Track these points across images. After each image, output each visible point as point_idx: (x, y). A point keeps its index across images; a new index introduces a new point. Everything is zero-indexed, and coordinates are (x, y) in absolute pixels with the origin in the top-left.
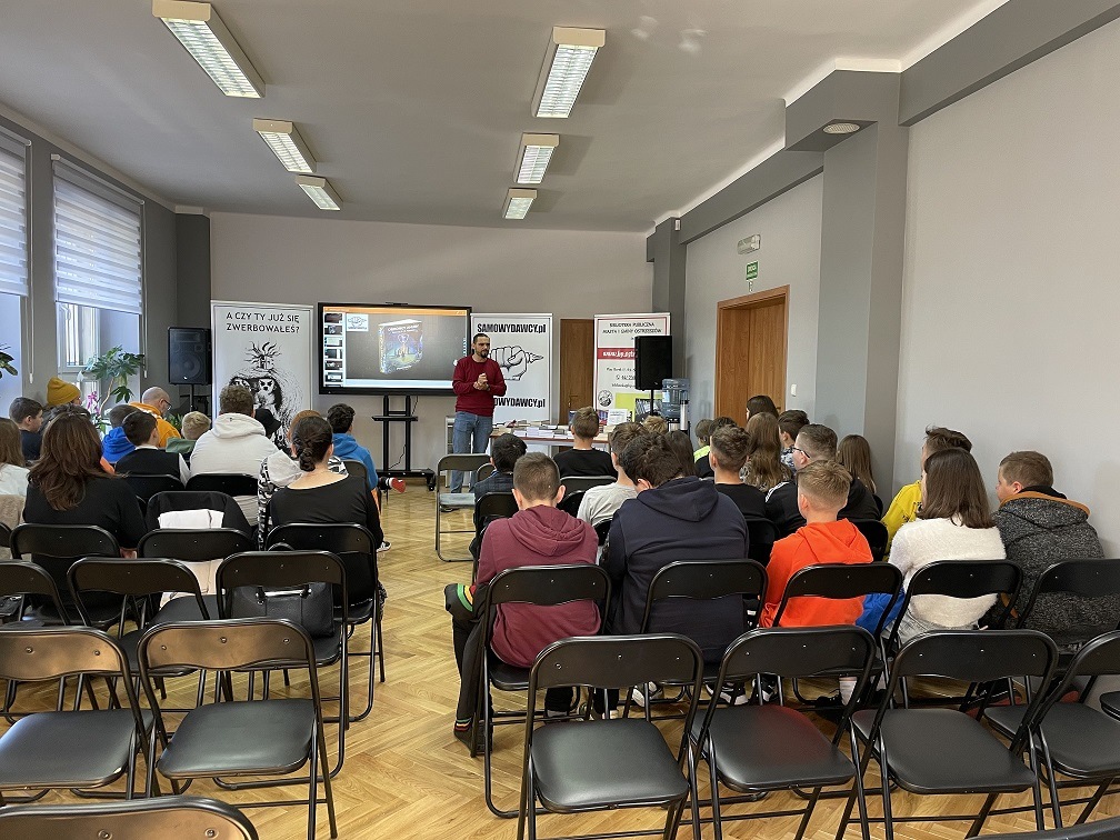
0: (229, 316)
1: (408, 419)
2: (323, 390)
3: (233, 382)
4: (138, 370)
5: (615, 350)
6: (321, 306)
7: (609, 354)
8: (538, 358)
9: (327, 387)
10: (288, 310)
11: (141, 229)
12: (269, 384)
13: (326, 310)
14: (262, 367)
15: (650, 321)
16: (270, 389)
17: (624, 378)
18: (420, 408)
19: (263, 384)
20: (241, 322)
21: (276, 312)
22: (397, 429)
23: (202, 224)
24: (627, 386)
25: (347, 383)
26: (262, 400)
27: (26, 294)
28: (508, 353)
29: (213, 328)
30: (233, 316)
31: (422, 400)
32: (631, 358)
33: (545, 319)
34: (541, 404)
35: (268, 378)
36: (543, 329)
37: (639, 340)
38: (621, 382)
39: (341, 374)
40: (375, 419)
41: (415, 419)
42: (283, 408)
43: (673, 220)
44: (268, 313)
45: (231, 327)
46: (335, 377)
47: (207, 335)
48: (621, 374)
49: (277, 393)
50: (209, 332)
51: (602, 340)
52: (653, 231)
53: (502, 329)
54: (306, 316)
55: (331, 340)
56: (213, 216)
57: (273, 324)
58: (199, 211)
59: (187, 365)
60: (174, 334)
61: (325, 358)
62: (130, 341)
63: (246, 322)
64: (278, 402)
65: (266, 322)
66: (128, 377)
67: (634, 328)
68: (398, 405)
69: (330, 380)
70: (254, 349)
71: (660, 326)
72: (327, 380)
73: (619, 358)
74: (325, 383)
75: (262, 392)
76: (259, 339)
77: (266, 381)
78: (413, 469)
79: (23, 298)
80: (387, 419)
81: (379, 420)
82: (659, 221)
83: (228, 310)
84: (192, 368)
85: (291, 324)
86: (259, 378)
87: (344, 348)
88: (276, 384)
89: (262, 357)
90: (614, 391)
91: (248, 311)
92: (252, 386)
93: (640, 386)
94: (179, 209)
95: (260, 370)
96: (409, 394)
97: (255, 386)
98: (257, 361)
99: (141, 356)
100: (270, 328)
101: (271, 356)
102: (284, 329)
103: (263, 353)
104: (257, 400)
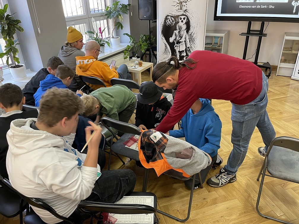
1: (261, 34)
2: (216, 18)
12: (184, 19)
16: (185, 21)
31: (271, 23)
35: (183, 15)
41: (265, 35)
42: (190, 32)
49: (188, 24)
59: (146, 9)
64: (188, 29)
75: (181, 24)
77: (183, 17)
81: (244, 35)
84: (148, 11)
86: (179, 16)
88: (188, 19)
89: (181, 3)
92: (175, 20)
95: (180, 10)
96: (263, 20)
97: (177, 20)
98: (178, 6)
99: (129, 5)
101: (186, 2)
103: (182, 0)
104: (178, 28)
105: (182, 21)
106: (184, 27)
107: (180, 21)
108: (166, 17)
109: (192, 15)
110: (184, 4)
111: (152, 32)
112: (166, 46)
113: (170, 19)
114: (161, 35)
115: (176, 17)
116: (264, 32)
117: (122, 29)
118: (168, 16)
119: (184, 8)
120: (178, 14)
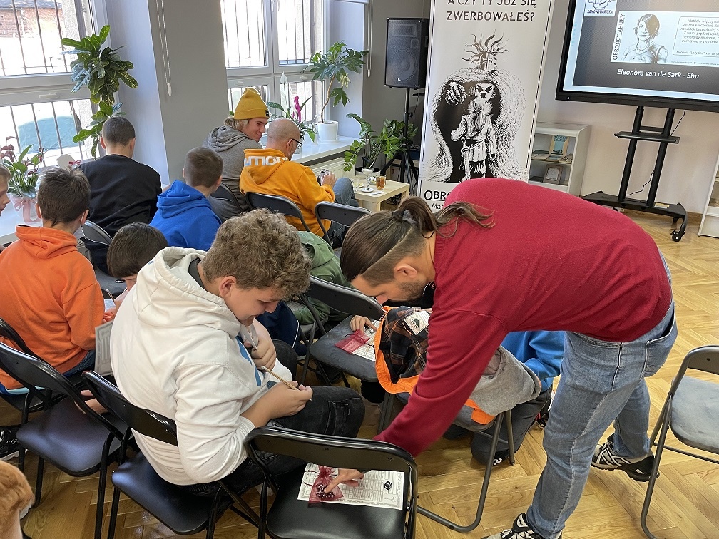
1: (665, 137)
3: (447, 87)
14: (482, 68)
20: (465, 9)
29: (431, 18)
40: (620, 136)
41: (675, 140)
45: (453, 16)
47: (425, 26)
49: (496, 103)
57: (503, 9)
59: (403, 64)
63: (470, 8)
65: (493, 8)
70: (476, 45)
75: (479, 101)
76: (483, 30)
80: (637, 133)
81: (625, 136)
84: (409, 66)
85: (524, 9)
89: (484, 54)
92: (468, 92)
95: (480, 71)
96: (672, 106)
98: (476, 60)
99: (365, 52)
100: (497, 16)
101: (494, 54)
102: (515, 17)
103: (486, 49)
104: (472, 110)
106: (487, 108)
108: (448, 83)
109: (507, 82)
110: (490, 57)
111: (411, 116)
112: (442, 149)
113: (456, 88)
114: (433, 123)
115: (469, 85)
116: (673, 133)
117: (344, 103)
118: (452, 81)
119: (490, 67)
120: (476, 79)
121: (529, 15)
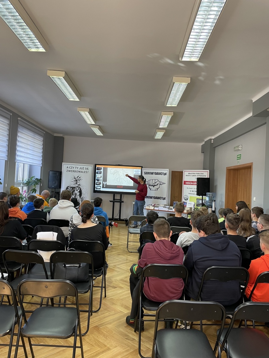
0: (68, 167)
1: (121, 202)
2: (95, 191)
3: (67, 188)
4: (39, 183)
5: (190, 182)
6: (96, 165)
7: (187, 183)
8: (164, 183)
9: (96, 190)
10: (85, 166)
11: (43, 141)
12: (78, 189)
13: (97, 166)
14: (76, 184)
15: (202, 173)
16: (78, 190)
17: (193, 191)
18: (125, 198)
19: (76, 189)
20: (71, 169)
21: (82, 167)
22: (117, 205)
23: (62, 139)
24: (194, 194)
25: (102, 189)
26: (76, 194)
27: (7, 160)
28: (154, 182)
29: (62, 171)
30: (69, 167)
31: (125, 196)
32: (195, 185)
33: (167, 171)
34: (164, 199)
35: (77, 187)
36: (165, 174)
37: (198, 179)
38: (192, 192)
39: (101, 186)
40: (110, 201)
41: (123, 202)
42: (82, 197)
43: (211, 139)
44: (79, 167)
45: (68, 171)
46: (99, 187)
47: (60, 173)
48: (192, 190)
49: (80, 192)
50: (61, 172)
51: (185, 178)
52: (204, 143)
53: (152, 173)
54: (91, 168)
55: (98, 176)
56: (66, 137)
57: (81, 170)
58: (61, 135)
59: (54, 182)
60: (51, 173)
61: (96, 181)
62: (37, 175)
63: (72, 169)
64: (80, 195)
65: (79, 170)
66: (36, 185)
67: (197, 175)
68: (118, 197)
69: (97, 188)
70: (74, 178)
71: (206, 174)
72: (96, 188)
73: (191, 185)
74: (95, 189)
75: (76, 192)
76: (76, 175)
77: (77, 188)
78: (122, 218)
79: (6, 161)
80: (114, 201)
81: (112, 202)
82: (206, 140)
83: (67, 166)
84: (55, 183)
85: (86, 170)
86: (75, 187)
87: (102, 178)
88: (80, 189)
89: (77, 180)
90: (189, 195)
91: (73, 166)
92: (73, 189)
93: (198, 194)
94: (55, 135)
96: (121, 194)
97: (74, 189)
98: (75, 182)
100: (79, 172)
101: (79, 180)
102: (84, 172)
103: (77, 179)
104: (74, 194)
105: (77, 190)
106: (78, 194)
107: (76, 190)
108: (67, 187)
109: (83, 187)
110: (78, 181)
113: (70, 189)
115: (73, 188)
118: (69, 187)
119: (78, 184)
120: (75, 186)
121: (87, 172)
